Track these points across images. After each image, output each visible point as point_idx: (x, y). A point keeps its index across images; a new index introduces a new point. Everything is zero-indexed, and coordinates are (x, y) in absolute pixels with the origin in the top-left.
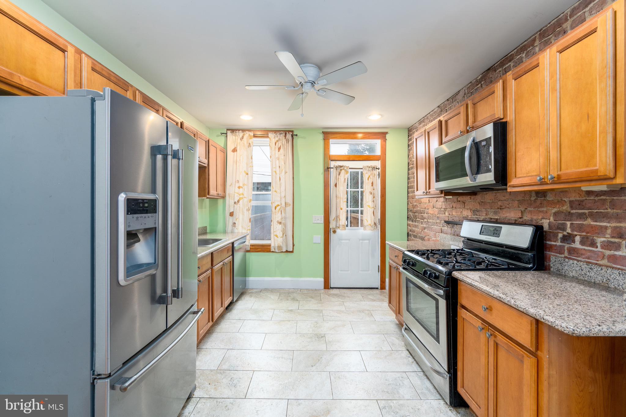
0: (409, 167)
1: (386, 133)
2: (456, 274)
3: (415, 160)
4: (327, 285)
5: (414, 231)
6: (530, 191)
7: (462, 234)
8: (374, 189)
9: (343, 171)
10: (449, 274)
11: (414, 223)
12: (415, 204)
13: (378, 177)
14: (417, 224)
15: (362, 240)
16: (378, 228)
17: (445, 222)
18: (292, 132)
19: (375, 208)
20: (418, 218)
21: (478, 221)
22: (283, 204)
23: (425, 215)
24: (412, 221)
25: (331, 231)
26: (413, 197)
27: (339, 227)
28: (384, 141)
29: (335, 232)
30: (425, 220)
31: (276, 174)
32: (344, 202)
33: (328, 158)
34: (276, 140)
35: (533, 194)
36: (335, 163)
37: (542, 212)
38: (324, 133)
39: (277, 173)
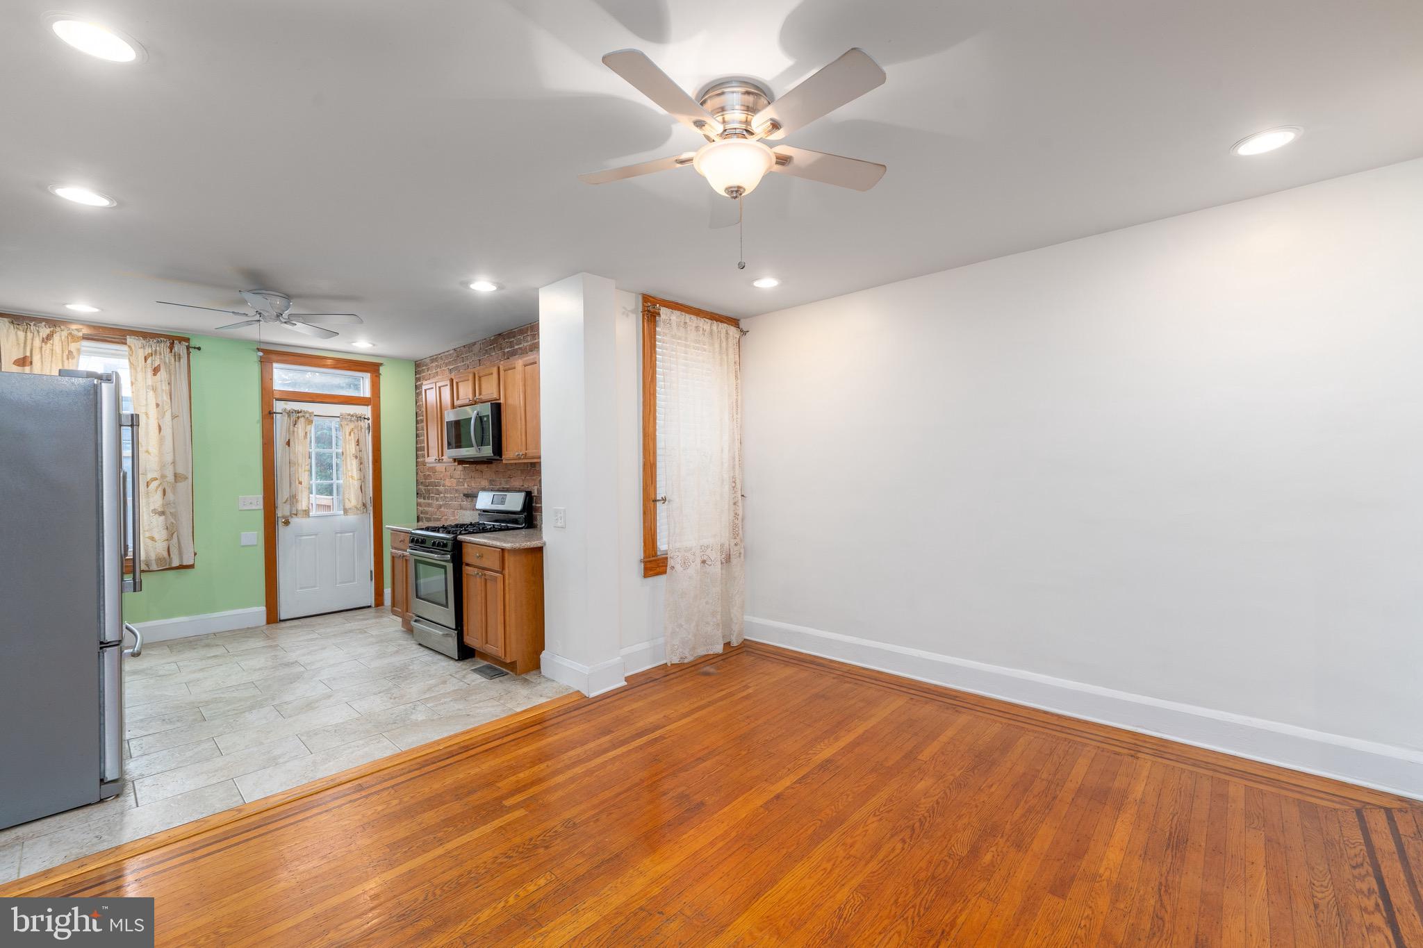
0: (418, 418)
1: (381, 364)
2: (460, 537)
3: (424, 410)
4: (273, 617)
5: (426, 513)
6: (528, 463)
7: (477, 507)
8: (360, 451)
9: (302, 420)
10: (455, 539)
11: (427, 501)
12: (428, 473)
13: (367, 431)
14: (430, 501)
15: (341, 533)
16: (368, 512)
17: (465, 495)
18: (187, 340)
19: (363, 480)
20: (432, 493)
21: (492, 490)
22: (170, 478)
23: (441, 488)
24: (424, 499)
25: (280, 523)
26: (424, 464)
27: (296, 515)
28: (376, 376)
29: (287, 523)
30: (442, 495)
31: (148, 417)
32: (305, 471)
33: (267, 395)
34: (147, 353)
35: (529, 465)
36: (286, 404)
37: (534, 480)
38: (260, 350)
39: (150, 416)
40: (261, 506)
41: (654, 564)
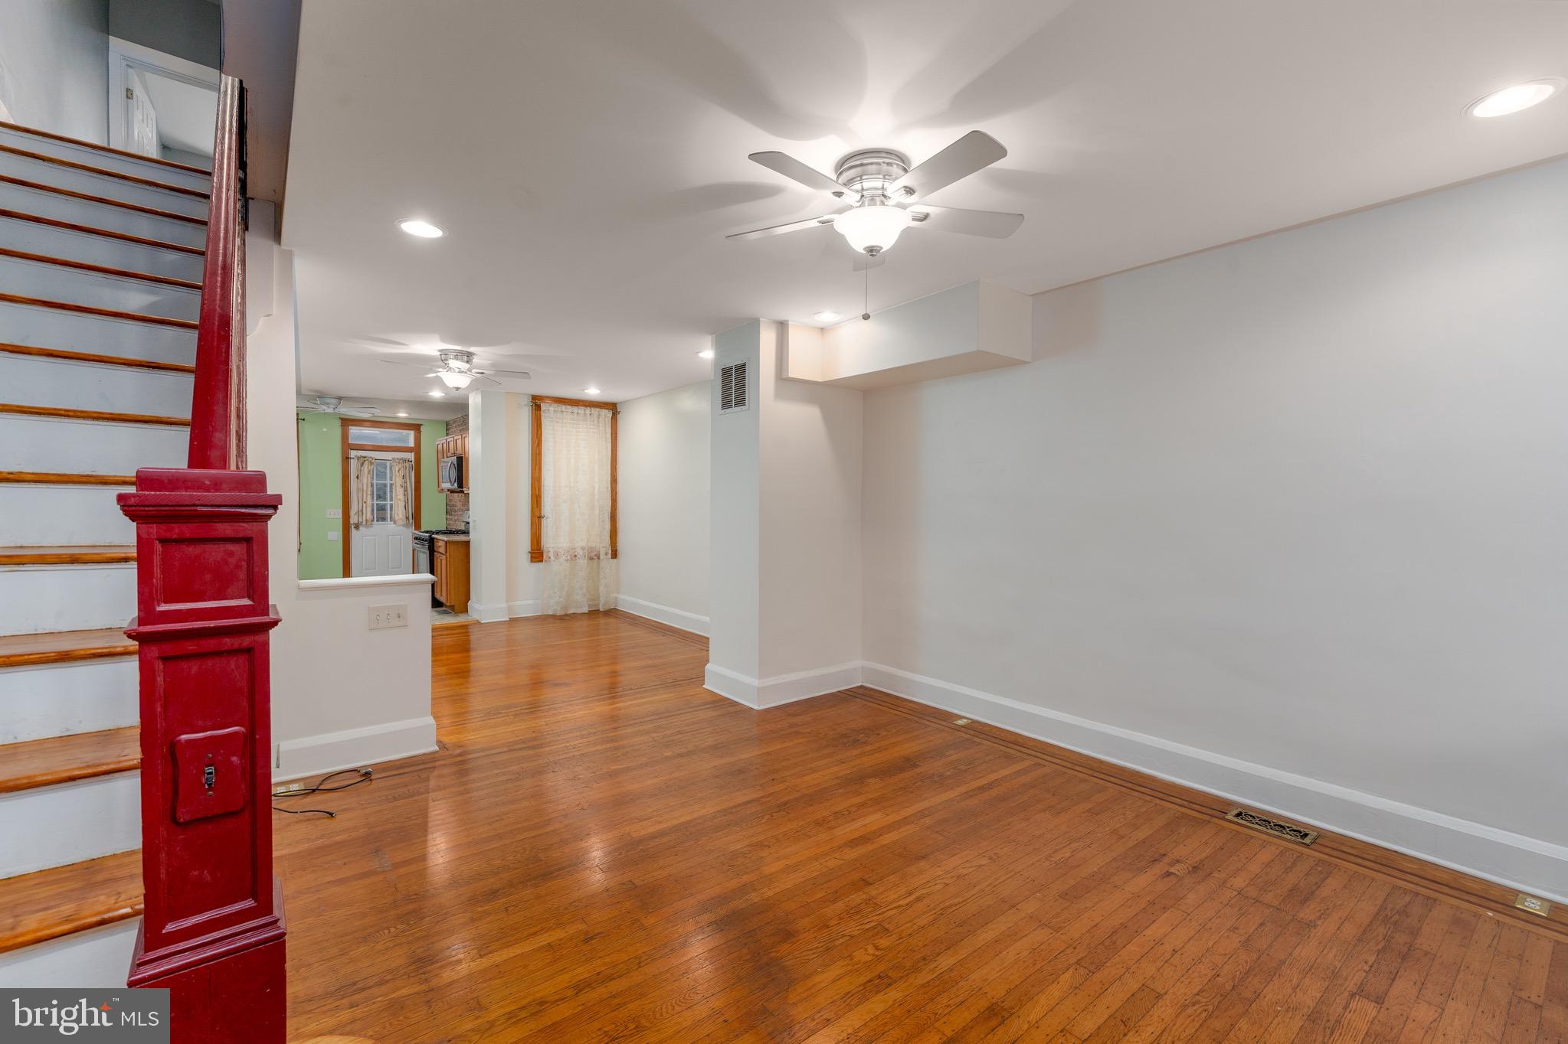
1: (422, 425)
2: (434, 536)
8: (405, 482)
9: (366, 463)
10: (430, 536)
13: (411, 470)
15: (391, 535)
16: (411, 523)
24: (450, 515)
25: (352, 527)
27: (363, 523)
28: (418, 433)
29: (356, 528)
32: (369, 495)
33: (347, 446)
36: (357, 452)
38: (342, 419)
40: (341, 516)
41: (537, 554)
